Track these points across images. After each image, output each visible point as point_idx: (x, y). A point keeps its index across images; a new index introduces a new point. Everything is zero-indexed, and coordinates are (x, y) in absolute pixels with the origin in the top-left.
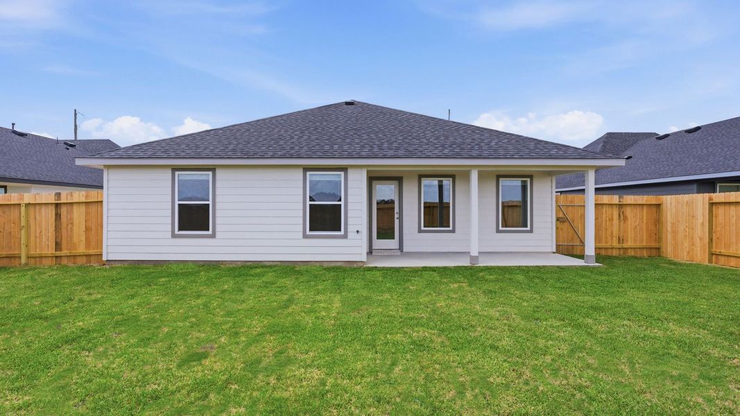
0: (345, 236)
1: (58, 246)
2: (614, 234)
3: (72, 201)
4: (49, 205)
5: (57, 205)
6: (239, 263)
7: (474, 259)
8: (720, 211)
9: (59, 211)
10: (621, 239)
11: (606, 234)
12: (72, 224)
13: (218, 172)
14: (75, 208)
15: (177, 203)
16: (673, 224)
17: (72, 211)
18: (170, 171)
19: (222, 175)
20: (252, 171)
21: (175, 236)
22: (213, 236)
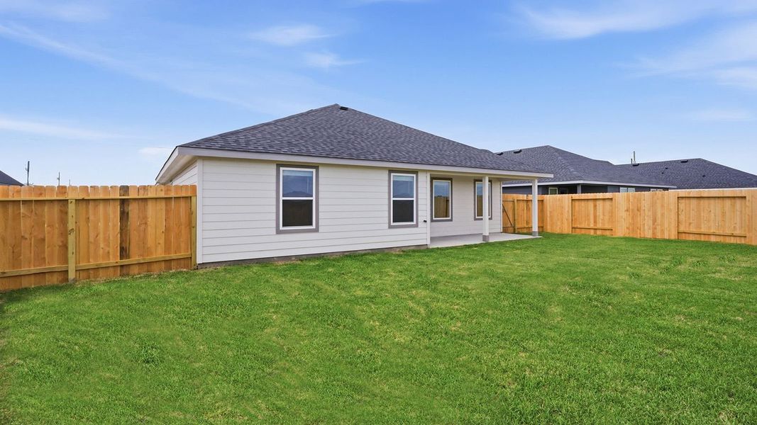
0: (417, 226)
1: (124, 252)
2: (525, 219)
3: (144, 197)
4: (111, 202)
5: (123, 202)
6: (338, 254)
7: (485, 238)
8: (577, 203)
9: (125, 208)
10: (528, 222)
11: (521, 219)
12: (146, 224)
13: (320, 169)
14: (150, 205)
15: (282, 198)
16: (551, 212)
17: (145, 210)
18: (275, 167)
19: (324, 173)
20: (349, 170)
21: (280, 232)
22: (316, 230)
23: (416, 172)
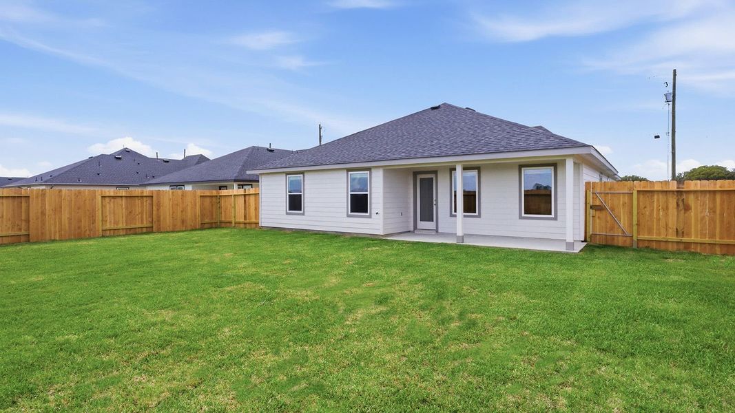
0: (370, 217)
2: (670, 226)
4: (242, 196)
5: (245, 195)
9: (245, 199)
10: (680, 232)
11: (658, 225)
12: (250, 205)
13: (305, 174)
15: (290, 194)
17: (250, 199)
18: (285, 175)
19: (307, 176)
20: (320, 173)
21: (287, 214)
22: (303, 214)
23: (369, 169)
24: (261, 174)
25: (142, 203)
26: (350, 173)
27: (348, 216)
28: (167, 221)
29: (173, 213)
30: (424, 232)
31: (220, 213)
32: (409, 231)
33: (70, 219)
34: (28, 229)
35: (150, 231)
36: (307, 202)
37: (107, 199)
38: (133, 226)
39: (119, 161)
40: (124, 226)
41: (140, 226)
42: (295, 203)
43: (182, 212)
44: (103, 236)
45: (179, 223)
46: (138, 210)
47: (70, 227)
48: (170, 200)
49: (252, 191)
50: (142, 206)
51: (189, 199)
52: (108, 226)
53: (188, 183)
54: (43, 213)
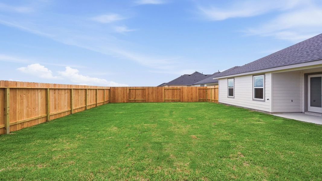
0: (264, 101)
15: (228, 88)
18: (227, 79)
19: (236, 79)
20: (241, 77)
21: (228, 97)
22: (234, 98)
23: (264, 74)
24: (219, 79)
25: (177, 91)
26: (254, 77)
27: (253, 100)
28: (186, 98)
29: (188, 95)
30: (312, 114)
31: (207, 96)
32: (302, 112)
33: (155, 96)
34: (145, 99)
35: (180, 101)
36: (236, 92)
37: (166, 90)
38: (174, 99)
39: (190, 76)
40: (171, 99)
41: (176, 99)
42: (231, 92)
43: (191, 95)
44: (165, 102)
45: (190, 99)
46: (176, 93)
47: (155, 98)
48: (186, 90)
49: (216, 87)
50: (177, 93)
51: (194, 90)
52: (166, 99)
53: (206, 83)
54: (149, 94)
